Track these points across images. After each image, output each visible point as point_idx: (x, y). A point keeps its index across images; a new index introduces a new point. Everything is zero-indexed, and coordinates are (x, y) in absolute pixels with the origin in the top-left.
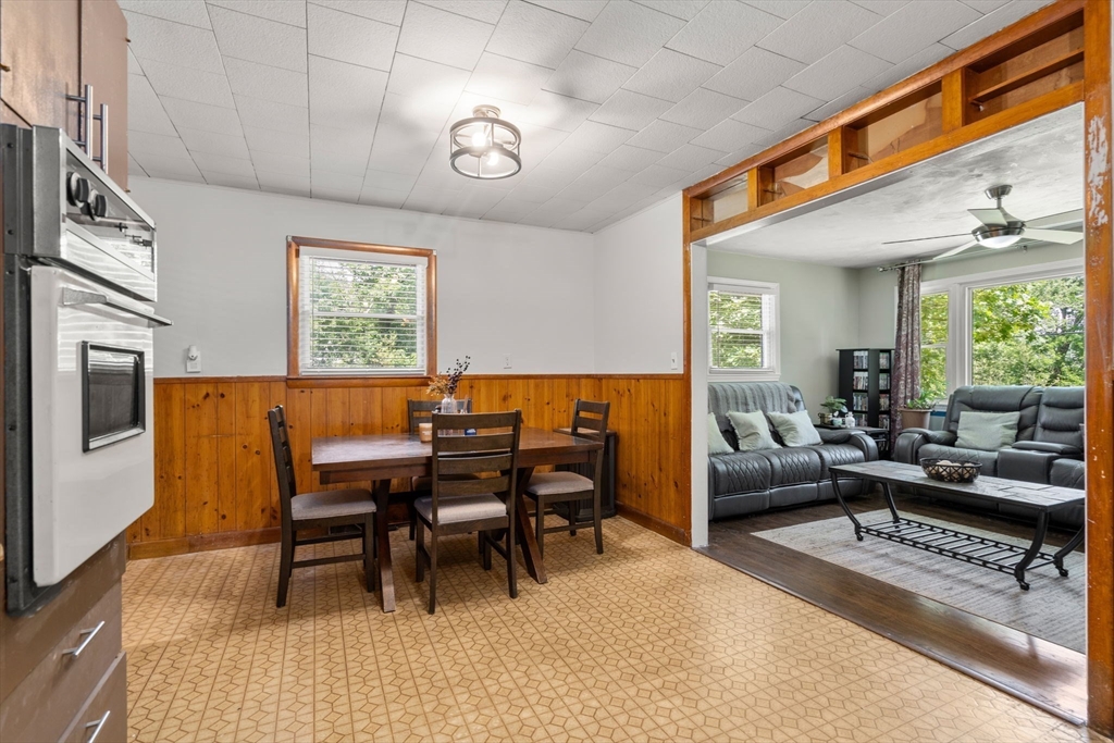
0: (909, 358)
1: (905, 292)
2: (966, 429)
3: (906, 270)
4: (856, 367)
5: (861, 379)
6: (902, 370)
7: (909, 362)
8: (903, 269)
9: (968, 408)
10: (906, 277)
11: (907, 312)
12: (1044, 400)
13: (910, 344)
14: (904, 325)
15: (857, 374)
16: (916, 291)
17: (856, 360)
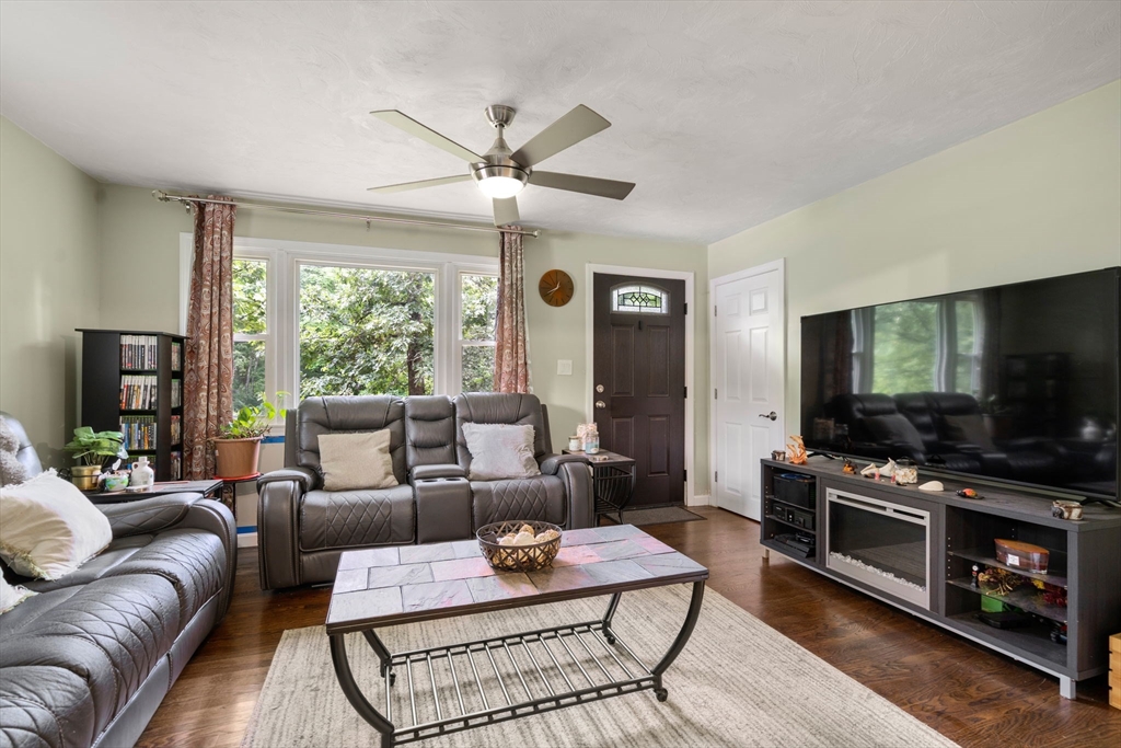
0: (215, 354)
1: (208, 245)
2: (333, 460)
3: (209, 209)
4: (128, 366)
5: (140, 390)
6: (204, 373)
7: (215, 361)
8: (201, 207)
9: (324, 429)
10: (208, 221)
11: (210, 277)
12: (409, 413)
13: (216, 332)
14: (206, 298)
15: (127, 380)
16: (226, 247)
17: (127, 354)
